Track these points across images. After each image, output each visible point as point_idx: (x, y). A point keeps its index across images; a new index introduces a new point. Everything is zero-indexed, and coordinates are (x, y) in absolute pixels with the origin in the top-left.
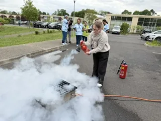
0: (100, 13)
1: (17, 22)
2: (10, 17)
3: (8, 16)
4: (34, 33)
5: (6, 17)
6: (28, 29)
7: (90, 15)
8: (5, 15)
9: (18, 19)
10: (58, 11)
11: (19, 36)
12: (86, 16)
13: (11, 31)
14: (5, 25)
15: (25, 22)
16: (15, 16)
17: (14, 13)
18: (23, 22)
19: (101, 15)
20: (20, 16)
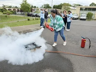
0: (73, 6)
1: (18, 13)
2: (14, 10)
3: (12, 9)
4: (27, 20)
5: (11, 10)
6: (24, 17)
7: (65, 7)
8: (11, 9)
9: (18, 11)
10: (44, 5)
11: (18, 21)
12: (63, 8)
13: (13, 19)
14: (10, 15)
15: (23, 13)
16: (16, 9)
17: (16, 7)
18: (21, 13)
19: (74, 7)
20: (20, 9)
